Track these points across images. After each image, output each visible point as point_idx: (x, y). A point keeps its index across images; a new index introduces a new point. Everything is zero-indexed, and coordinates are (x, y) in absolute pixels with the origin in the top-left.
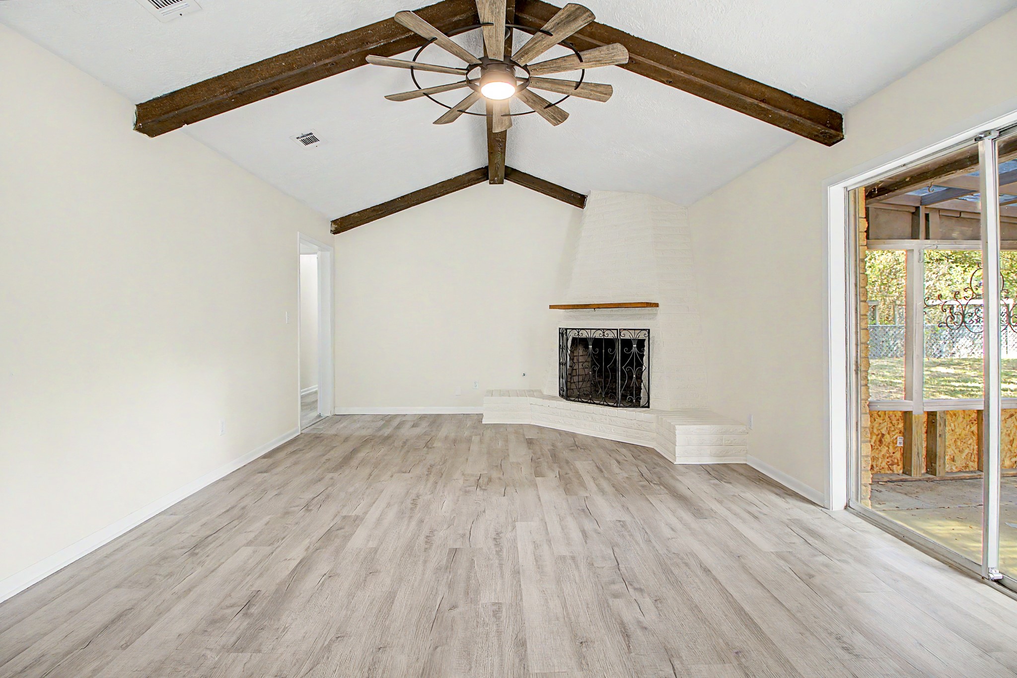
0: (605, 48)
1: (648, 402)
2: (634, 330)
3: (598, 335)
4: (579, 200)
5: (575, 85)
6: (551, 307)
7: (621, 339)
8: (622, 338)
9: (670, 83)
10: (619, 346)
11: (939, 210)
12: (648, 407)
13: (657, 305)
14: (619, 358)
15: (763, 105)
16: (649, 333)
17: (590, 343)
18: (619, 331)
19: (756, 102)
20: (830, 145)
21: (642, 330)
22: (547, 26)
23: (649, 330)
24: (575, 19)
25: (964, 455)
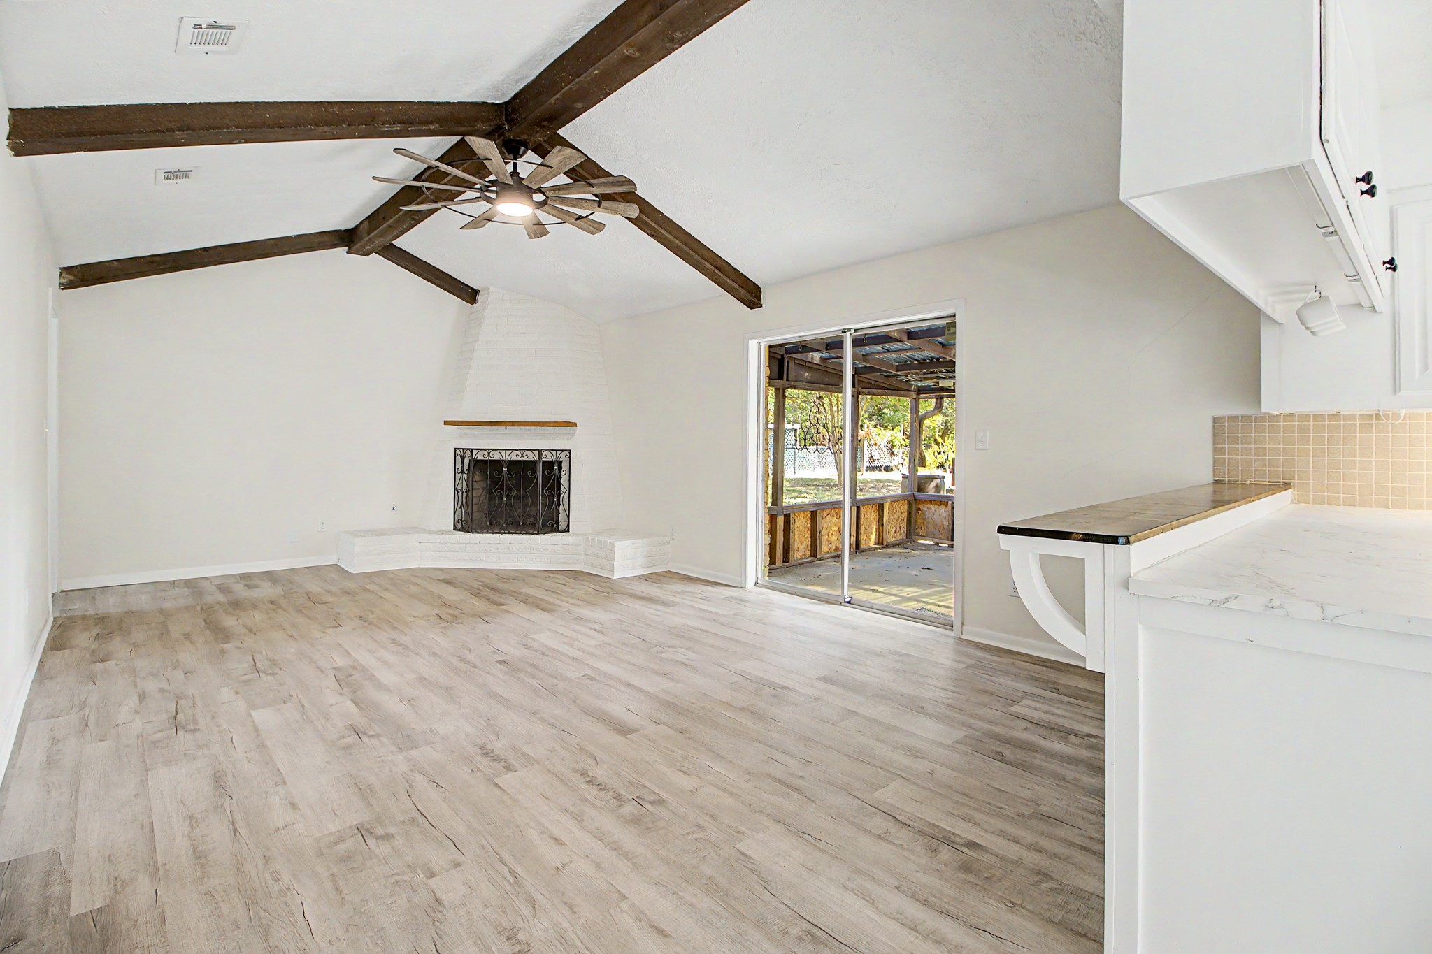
0: (624, 204)
1: (568, 526)
2: (556, 450)
3: (513, 457)
4: (470, 294)
5: (577, 217)
6: (446, 423)
7: (543, 461)
8: (543, 459)
9: (652, 236)
10: (540, 468)
11: (795, 359)
12: (568, 531)
13: (574, 425)
14: (540, 480)
15: (717, 271)
16: (570, 453)
17: (505, 465)
18: (540, 452)
19: (712, 267)
20: (751, 308)
21: (564, 451)
22: (593, 181)
23: (570, 451)
24: (621, 185)
25: (803, 546)
